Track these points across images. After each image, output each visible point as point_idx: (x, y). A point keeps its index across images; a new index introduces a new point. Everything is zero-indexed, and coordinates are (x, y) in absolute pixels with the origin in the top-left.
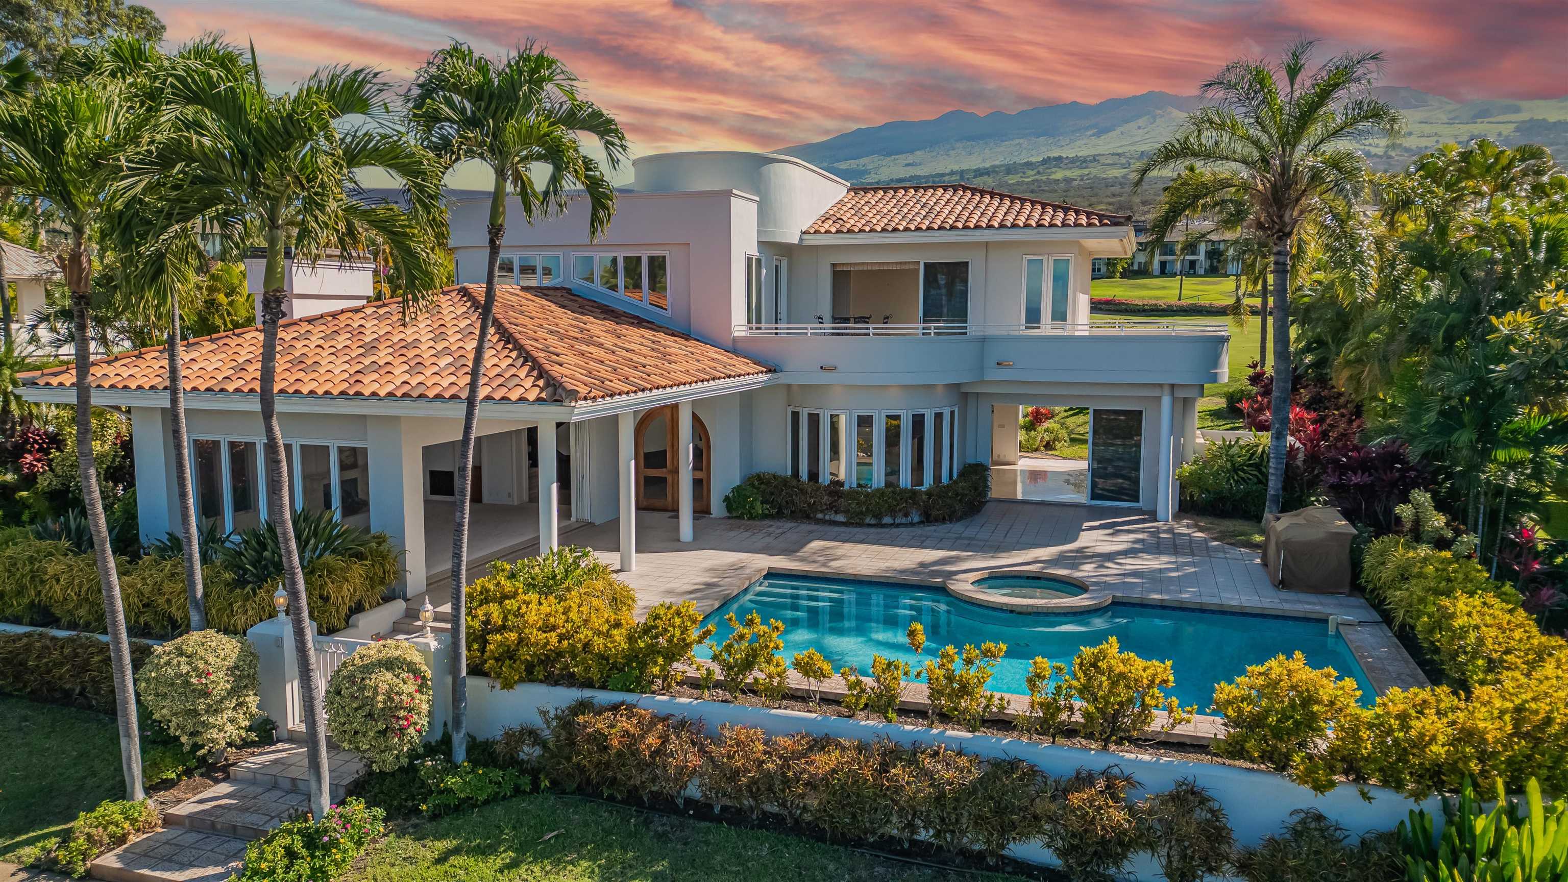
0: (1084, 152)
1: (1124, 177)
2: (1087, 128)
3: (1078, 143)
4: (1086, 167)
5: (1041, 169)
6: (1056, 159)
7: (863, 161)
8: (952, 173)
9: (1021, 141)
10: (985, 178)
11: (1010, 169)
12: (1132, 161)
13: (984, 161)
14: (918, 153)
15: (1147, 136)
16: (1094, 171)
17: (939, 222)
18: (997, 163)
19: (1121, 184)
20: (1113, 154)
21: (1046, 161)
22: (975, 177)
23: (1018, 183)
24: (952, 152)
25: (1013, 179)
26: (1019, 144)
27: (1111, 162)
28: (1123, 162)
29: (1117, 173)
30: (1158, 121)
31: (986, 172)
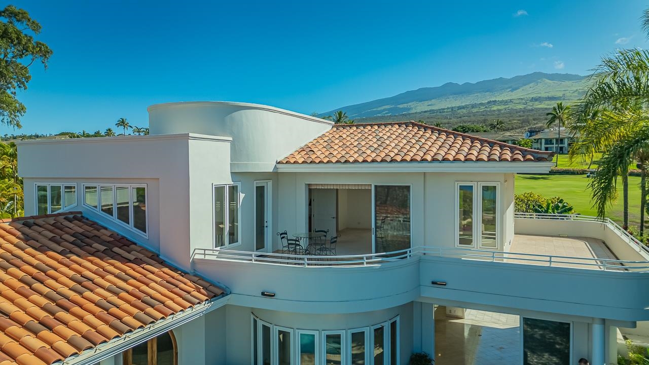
0: (506, 98)
1: (524, 108)
2: (507, 88)
3: (503, 95)
4: (507, 105)
5: (487, 106)
6: (493, 101)
7: (410, 104)
8: (448, 108)
9: (478, 94)
10: (463, 110)
11: (473, 106)
12: (528, 101)
13: (462, 103)
14: (433, 100)
15: (534, 91)
16: (511, 106)
18: (467, 104)
19: (523, 111)
20: (519, 99)
21: (489, 103)
22: (458, 110)
23: (477, 112)
24: (448, 100)
25: (475, 110)
26: (477, 96)
27: (518, 102)
28: (524, 102)
29: (522, 107)
30: (539, 84)
31: (463, 108)
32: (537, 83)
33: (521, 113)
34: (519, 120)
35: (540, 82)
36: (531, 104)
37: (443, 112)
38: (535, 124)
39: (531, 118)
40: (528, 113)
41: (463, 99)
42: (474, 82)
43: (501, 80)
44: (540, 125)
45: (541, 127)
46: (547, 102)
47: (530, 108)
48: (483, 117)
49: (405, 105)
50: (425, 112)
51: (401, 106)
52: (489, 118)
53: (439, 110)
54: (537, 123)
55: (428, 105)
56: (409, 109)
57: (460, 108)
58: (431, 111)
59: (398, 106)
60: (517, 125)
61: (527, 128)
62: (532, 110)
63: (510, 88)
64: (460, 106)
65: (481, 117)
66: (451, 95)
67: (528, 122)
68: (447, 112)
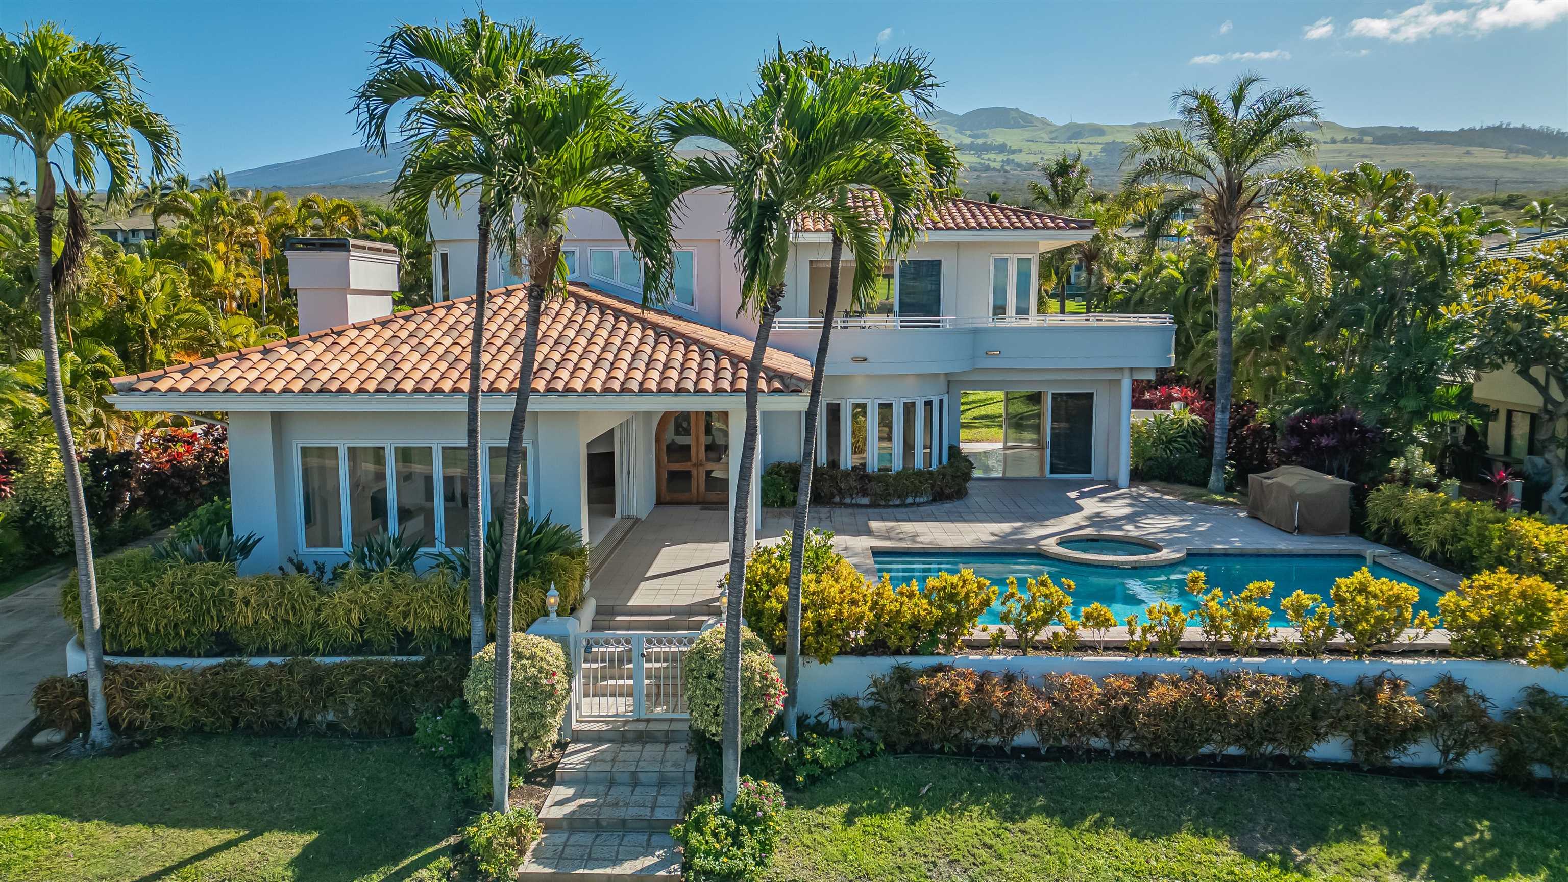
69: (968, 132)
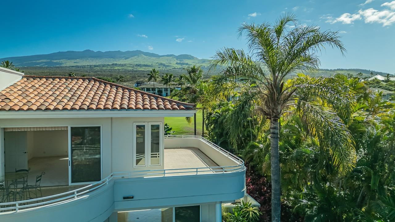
0: (122, 63)
1: (132, 70)
2: (123, 57)
3: (121, 61)
4: (123, 67)
5: (112, 66)
6: (115, 64)
7: (61, 60)
8: (88, 66)
9: (106, 59)
10: (97, 67)
11: (104, 66)
12: (134, 66)
13: (96, 63)
14: (77, 60)
15: (137, 60)
16: (125, 68)
17: (80, 104)
18: (100, 64)
19: (132, 71)
20: (130, 64)
21: (113, 64)
22: (94, 67)
23: (106, 69)
24: (87, 60)
25: (104, 68)
26: (106, 60)
27: (129, 66)
28: (132, 66)
29: (131, 69)
30: (140, 57)
31: (97, 66)
32: (139, 56)
33: (131, 73)
34: (130, 76)
35: (140, 56)
36: (136, 67)
37: (84, 68)
38: (139, 79)
39: (136, 76)
40: (135, 73)
41: (97, 61)
42: (104, 51)
43: (119, 52)
44: (141, 80)
45: (142, 81)
46: (144, 67)
47: (135, 70)
48: (110, 73)
49: (58, 61)
50: (73, 67)
51: (55, 61)
52: (113, 73)
53: (82, 66)
54: (140, 79)
55: (75, 63)
56: (61, 64)
57: (95, 66)
58: (76, 66)
59: (52, 61)
60: (129, 79)
61: (135, 81)
62: (136, 71)
63: (125, 57)
64: (95, 65)
65: (109, 72)
66: (90, 57)
67: (136, 78)
68: (87, 68)
69: (179, 60)
